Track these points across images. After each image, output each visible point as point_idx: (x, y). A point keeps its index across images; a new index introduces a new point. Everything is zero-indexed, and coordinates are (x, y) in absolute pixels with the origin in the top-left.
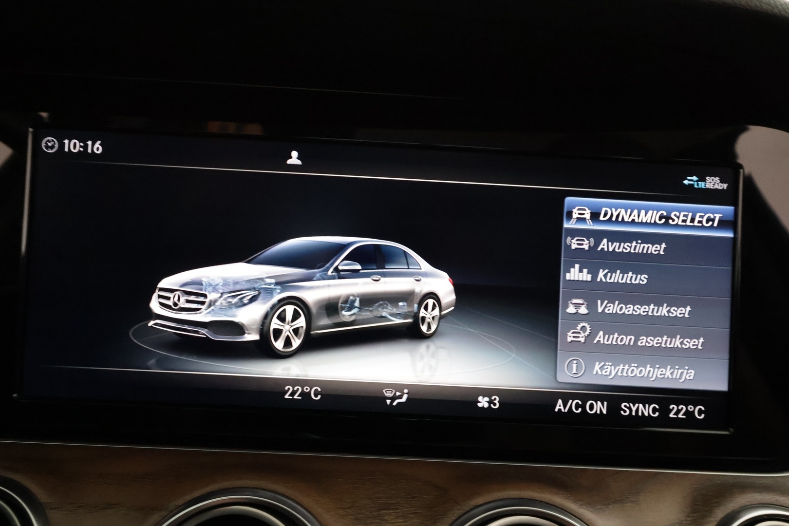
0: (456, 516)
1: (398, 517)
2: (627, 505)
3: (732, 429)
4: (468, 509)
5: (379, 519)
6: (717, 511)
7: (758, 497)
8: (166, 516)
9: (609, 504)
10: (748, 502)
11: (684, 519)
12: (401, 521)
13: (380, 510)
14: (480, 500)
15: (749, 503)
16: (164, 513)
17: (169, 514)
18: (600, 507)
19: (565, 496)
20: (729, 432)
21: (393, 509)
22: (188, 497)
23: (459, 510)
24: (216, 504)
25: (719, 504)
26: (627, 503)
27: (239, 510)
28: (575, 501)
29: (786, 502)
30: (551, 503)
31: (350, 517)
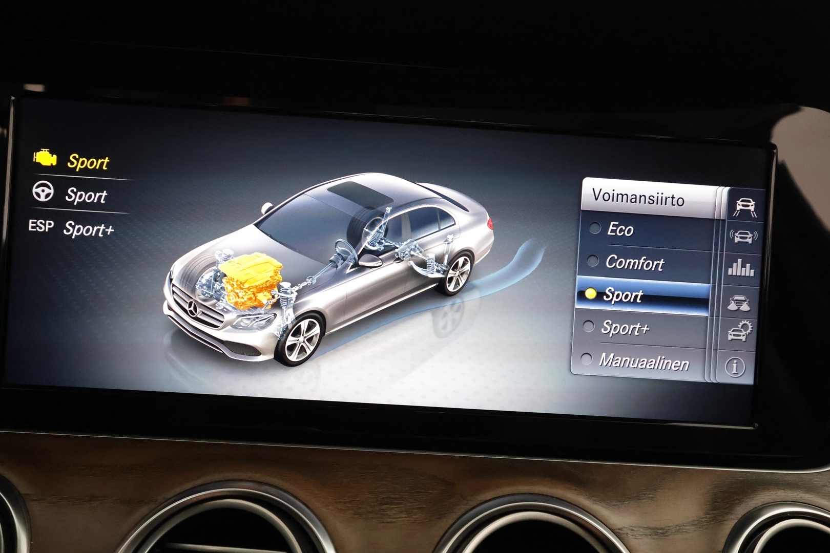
0: (463, 511)
1: (401, 512)
2: (643, 501)
3: (756, 425)
4: (475, 505)
5: (382, 514)
6: (738, 508)
7: (781, 494)
8: (154, 509)
9: (625, 501)
10: (771, 499)
11: (702, 517)
12: (404, 516)
13: (381, 504)
14: (488, 495)
15: (771, 501)
16: (152, 506)
17: (158, 506)
18: (616, 503)
19: (577, 491)
20: (754, 427)
21: (396, 504)
22: (178, 490)
23: (466, 505)
24: (207, 497)
25: (740, 502)
26: (643, 499)
27: (232, 503)
28: (590, 497)
29: (811, 499)
30: (563, 498)
31: (350, 511)
